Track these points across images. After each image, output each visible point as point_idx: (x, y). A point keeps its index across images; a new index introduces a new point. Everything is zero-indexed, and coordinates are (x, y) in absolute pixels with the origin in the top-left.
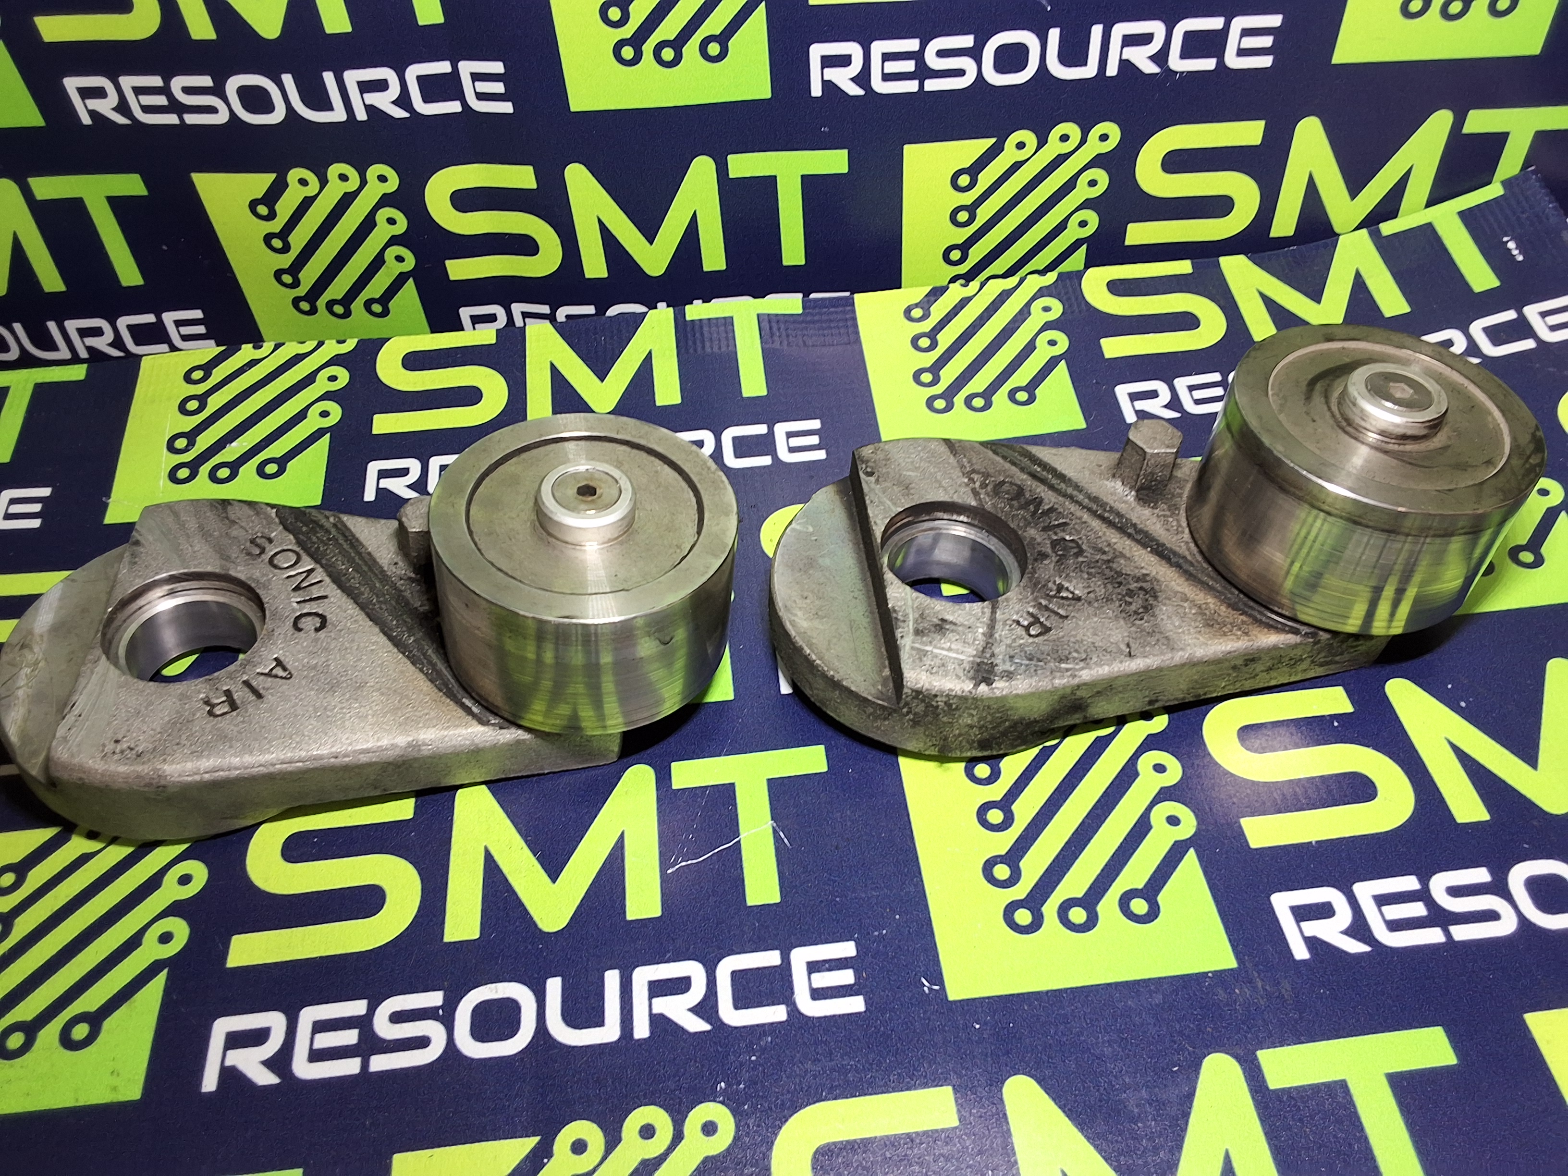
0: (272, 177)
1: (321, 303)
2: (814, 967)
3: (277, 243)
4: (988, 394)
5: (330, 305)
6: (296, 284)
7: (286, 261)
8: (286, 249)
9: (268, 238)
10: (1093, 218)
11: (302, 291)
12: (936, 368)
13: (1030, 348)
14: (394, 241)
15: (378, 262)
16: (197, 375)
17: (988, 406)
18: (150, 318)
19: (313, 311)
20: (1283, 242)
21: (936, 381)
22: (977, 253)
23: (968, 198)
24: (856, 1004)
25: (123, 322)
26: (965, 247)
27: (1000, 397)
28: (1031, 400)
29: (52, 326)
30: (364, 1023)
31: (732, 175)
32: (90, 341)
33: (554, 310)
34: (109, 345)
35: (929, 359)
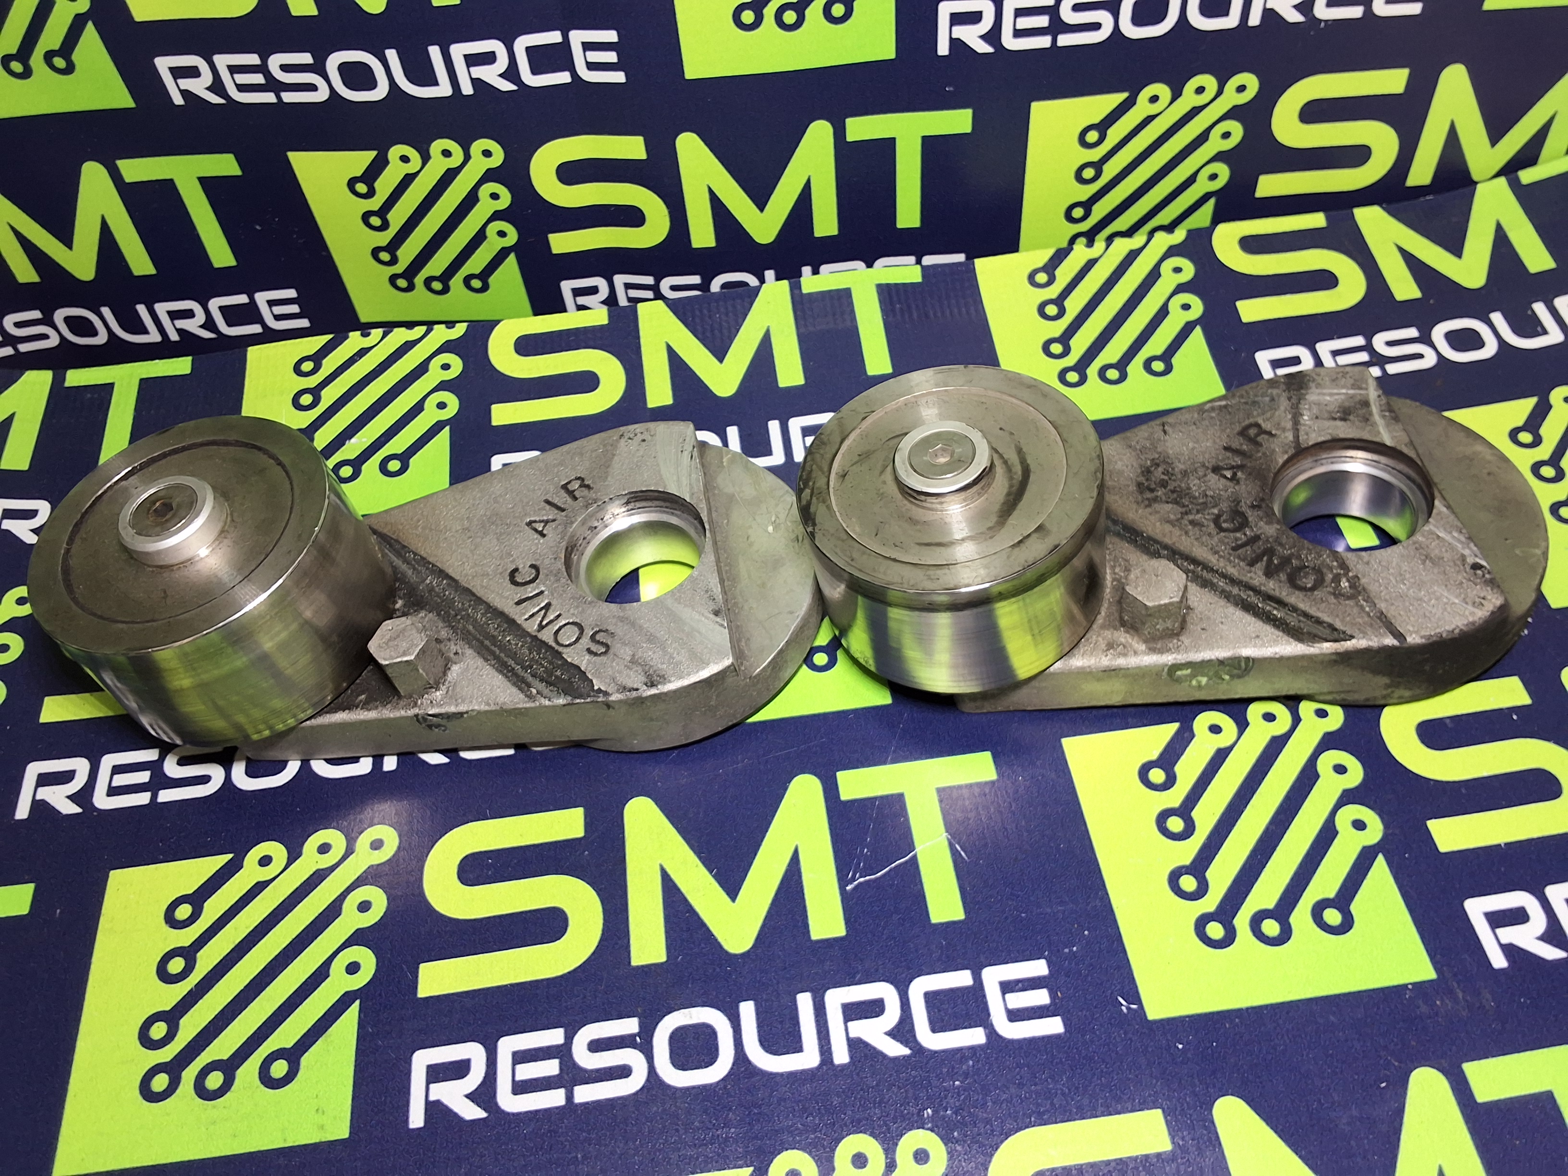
0: (372, 154)
1: (419, 280)
2: (1007, 987)
3: (375, 221)
4: (1122, 365)
5: (428, 282)
6: (394, 261)
7: (384, 238)
8: (385, 226)
9: (366, 217)
10: (1223, 171)
11: (399, 268)
12: (1065, 339)
13: (1163, 313)
14: (497, 216)
15: (480, 237)
16: (307, 366)
17: (1123, 377)
18: (243, 299)
19: (411, 288)
20: (1420, 191)
21: (1066, 352)
22: (1100, 210)
23: (1096, 154)
24: (1054, 1026)
25: (215, 304)
26: (1088, 205)
27: (1135, 367)
28: (1168, 369)
29: (141, 309)
30: (563, 1052)
31: (850, 138)
32: (181, 324)
33: (658, 281)
34: (201, 327)
35: (1058, 328)
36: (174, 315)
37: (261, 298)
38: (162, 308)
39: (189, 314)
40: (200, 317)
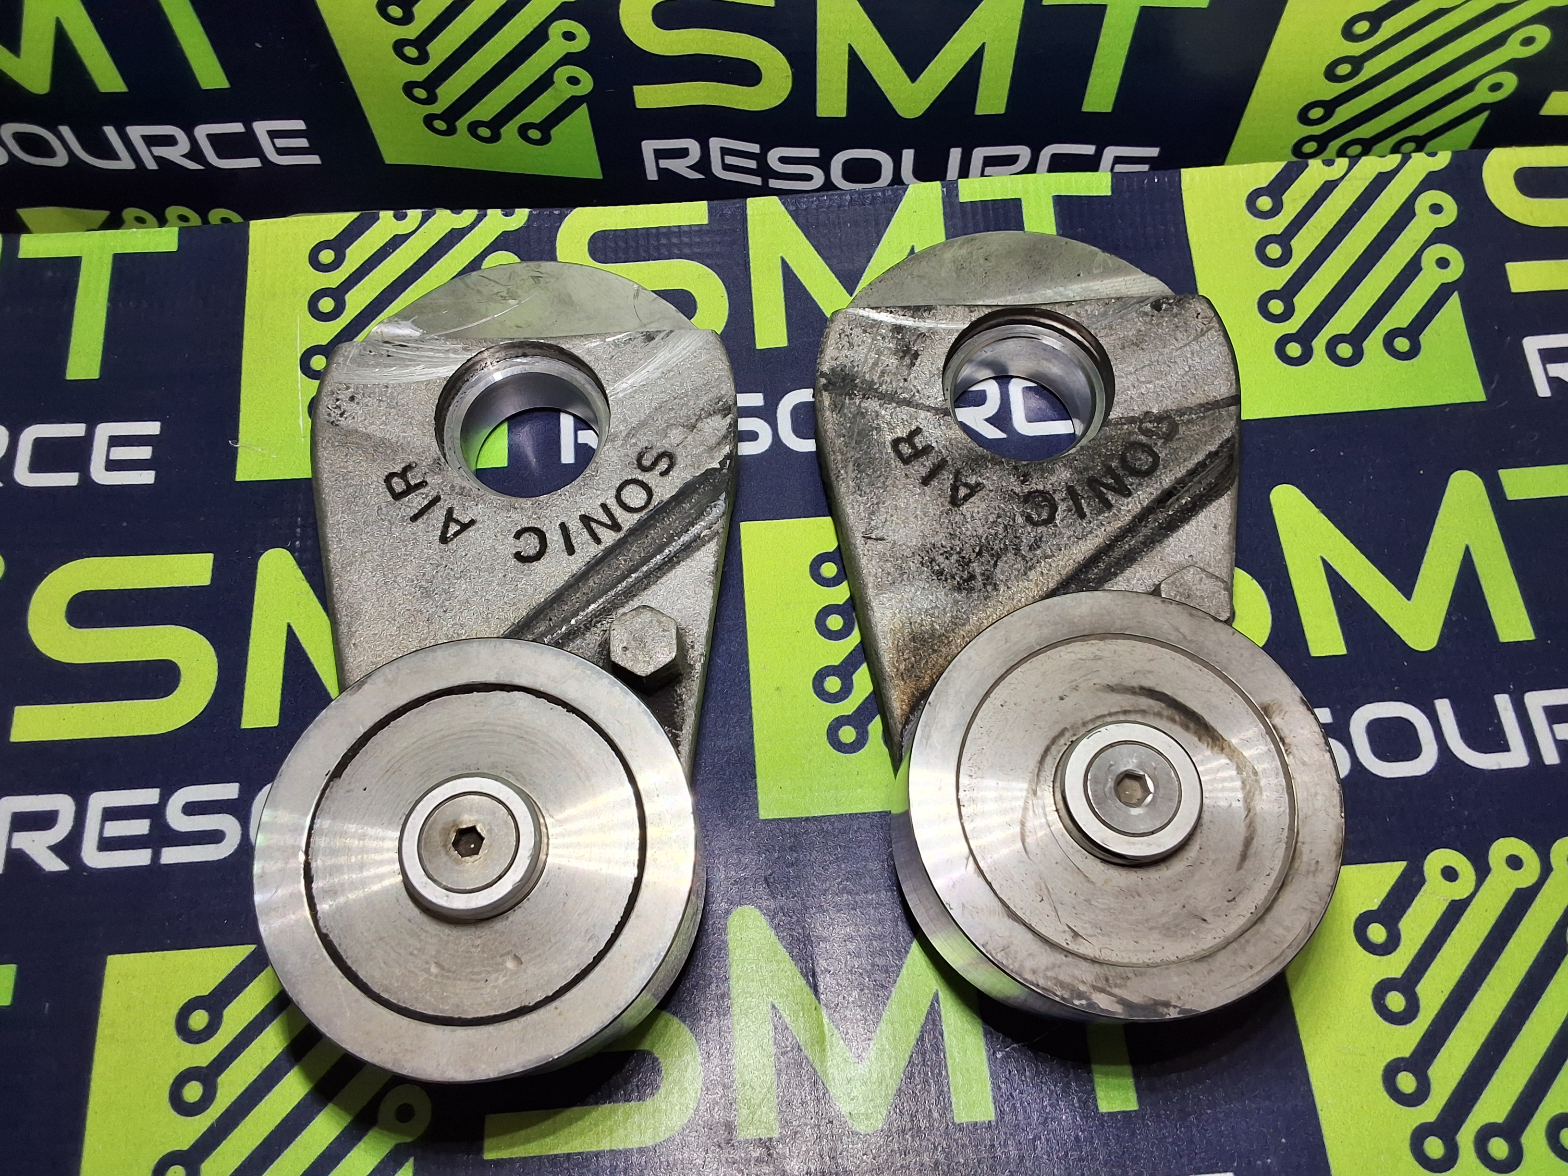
1: (462, 124)
3: (411, 52)
4: (1358, 337)
5: (473, 128)
6: (431, 99)
7: (421, 73)
8: (423, 58)
9: (399, 46)
10: (1510, 82)
11: (438, 108)
13: (1413, 269)
14: (568, 59)
15: (545, 82)
16: (327, 256)
17: (1358, 356)
18: (237, 127)
19: (451, 131)
21: (1288, 313)
22: (1344, 113)
23: (1360, 48)
25: (202, 132)
26: (1330, 106)
27: (1374, 344)
28: (1414, 351)
29: (110, 132)
31: (1046, 2)
32: (159, 151)
33: (765, 150)
34: (184, 156)
35: (1279, 278)
36: (151, 141)
37: (261, 128)
38: (135, 132)
39: (170, 141)
40: (184, 145)
